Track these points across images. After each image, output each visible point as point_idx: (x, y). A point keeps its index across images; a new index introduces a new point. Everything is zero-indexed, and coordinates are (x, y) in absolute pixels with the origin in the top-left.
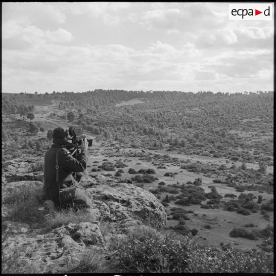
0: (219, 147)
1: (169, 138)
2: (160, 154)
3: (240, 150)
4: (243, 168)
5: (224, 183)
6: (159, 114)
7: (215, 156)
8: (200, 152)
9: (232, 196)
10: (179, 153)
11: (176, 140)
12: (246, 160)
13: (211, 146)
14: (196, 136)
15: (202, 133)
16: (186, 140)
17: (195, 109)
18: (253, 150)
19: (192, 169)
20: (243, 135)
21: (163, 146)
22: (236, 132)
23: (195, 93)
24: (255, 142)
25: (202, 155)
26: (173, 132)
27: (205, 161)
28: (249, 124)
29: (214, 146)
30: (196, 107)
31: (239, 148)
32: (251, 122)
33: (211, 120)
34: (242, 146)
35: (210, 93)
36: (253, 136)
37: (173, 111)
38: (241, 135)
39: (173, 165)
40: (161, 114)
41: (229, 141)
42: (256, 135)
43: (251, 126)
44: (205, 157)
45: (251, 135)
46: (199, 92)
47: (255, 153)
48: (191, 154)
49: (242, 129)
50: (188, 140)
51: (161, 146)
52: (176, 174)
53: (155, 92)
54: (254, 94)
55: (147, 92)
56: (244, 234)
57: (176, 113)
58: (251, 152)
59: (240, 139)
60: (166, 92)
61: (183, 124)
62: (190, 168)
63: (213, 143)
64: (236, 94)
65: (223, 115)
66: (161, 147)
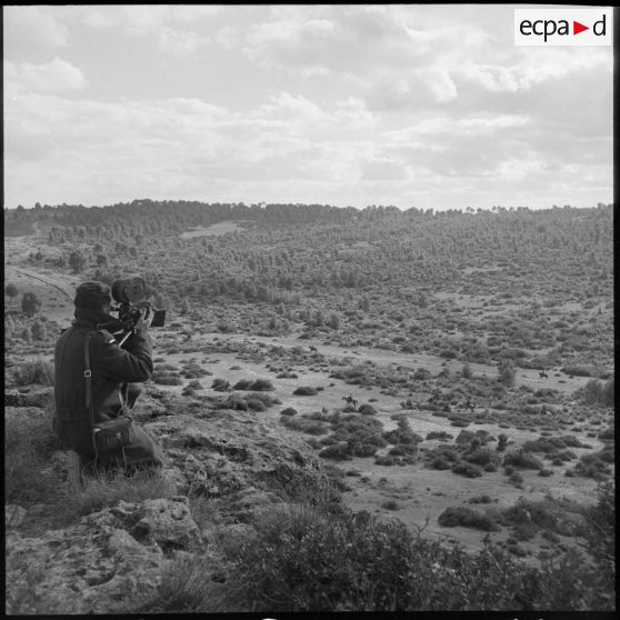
0: (413, 329)
1: (303, 309)
2: (284, 346)
3: (458, 335)
4: (466, 374)
5: (425, 408)
6: (280, 257)
7: (406, 350)
8: (373, 340)
9: (442, 436)
10: (325, 344)
11: (319, 314)
12: (471, 358)
13: (397, 326)
14: (364, 306)
15: (376, 299)
16: (341, 314)
17: (360, 244)
18: (487, 335)
19: (355, 378)
20: (464, 302)
21: (291, 327)
22: (450, 296)
23: (361, 209)
24: (490, 317)
25: (377, 347)
26: (312, 296)
27: (383, 360)
28: (478, 280)
29: (402, 326)
30: (364, 240)
31: (455, 331)
32: (482, 273)
33: (396, 270)
34: (462, 326)
35: (392, 210)
36: (486, 305)
37: (311, 250)
38: (459, 304)
39: (312, 370)
40: (284, 256)
41: (435, 317)
42: (493, 302)
43: (480, 283)
44: (383, 351)
45: (482, 303)
46: (369, 207)
47: (492, 342)
48: (353, 345)
49: (461, 288)
50: (347, 314)
51: (286, 327)
52: (320, 389)
53: (270, 207)
54: (487, 212)
55: (254, 206)
56: (469, 518)
57: (320, 254)
58: (483, 340)
59: (458, 310)
60: (295, 206)
61: (334, 277)
62: (351, 377)
63: (400, 319)
64: (449, 212)
65: (421, 258)
66: (287, 331)
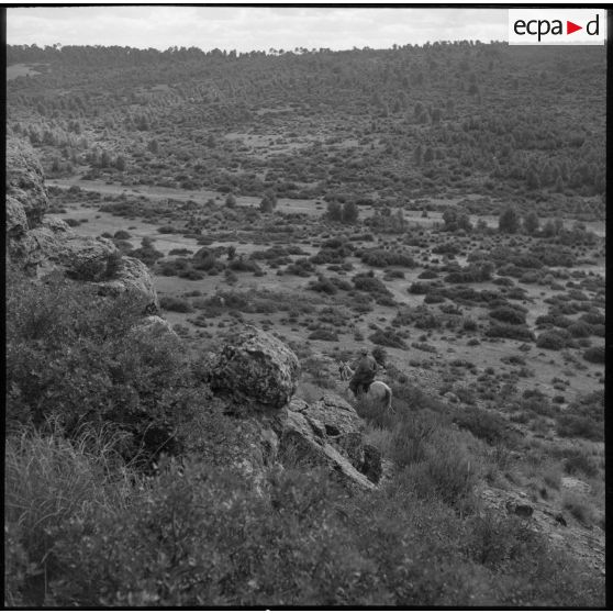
0: (198, 168)
1: (89, 152)
2: (60, 186)
3: (240, 171)
4: (230, 204)
5: (179, 232)
6: (73, 101)
7: (186, 187)
8: (156, 179)
9: (184, 252)
10: (108, 183)
11: (104, 155)
12: (245, 191)
13: (183, 166)
14: (153, 147)
15: (166, 141)
16: (129, 156)
17: (159, 87)
18: (266, 171)
19: (123, 210)
20: (251, 141)
21: (75, 169)
22: (239, 136)
23: (163, 50)
24: (273, 155)
25: (158, 185)
26: (102, 139)
27: (156, 196)
28: (268, 119)
29: (188, 166)
30: (162, 82)
31: (238, 169)
32: (274, 114)
33: (190, 112)
34: (246, 164)
35: (195, 52)
36: (272, 144)
37: (107, 94)
38: (247, 143)
39: (83, 206)
40: (78, 100)
41: (220, 156)
42: (279, 142)
43: (271, 124)
44: (163, 189)
45: (268, 143)
46: (170, 49)
47: (270, 177)
48: (135, 184)
49: (252, 129)
50: (135, 156)
51: (69, 169)
52: (85, 221)
53: (66, 49)
54: (289, 53)
55: (48, 47)
57: (116, 98)
58: (261, 177)
59: (245, 150)
60: (92, 48)
61: (128, 120)
62: (119, 210)
63: (186, 160)
64: (253, 52)
65: (217, 100)
66: (70, 172)
